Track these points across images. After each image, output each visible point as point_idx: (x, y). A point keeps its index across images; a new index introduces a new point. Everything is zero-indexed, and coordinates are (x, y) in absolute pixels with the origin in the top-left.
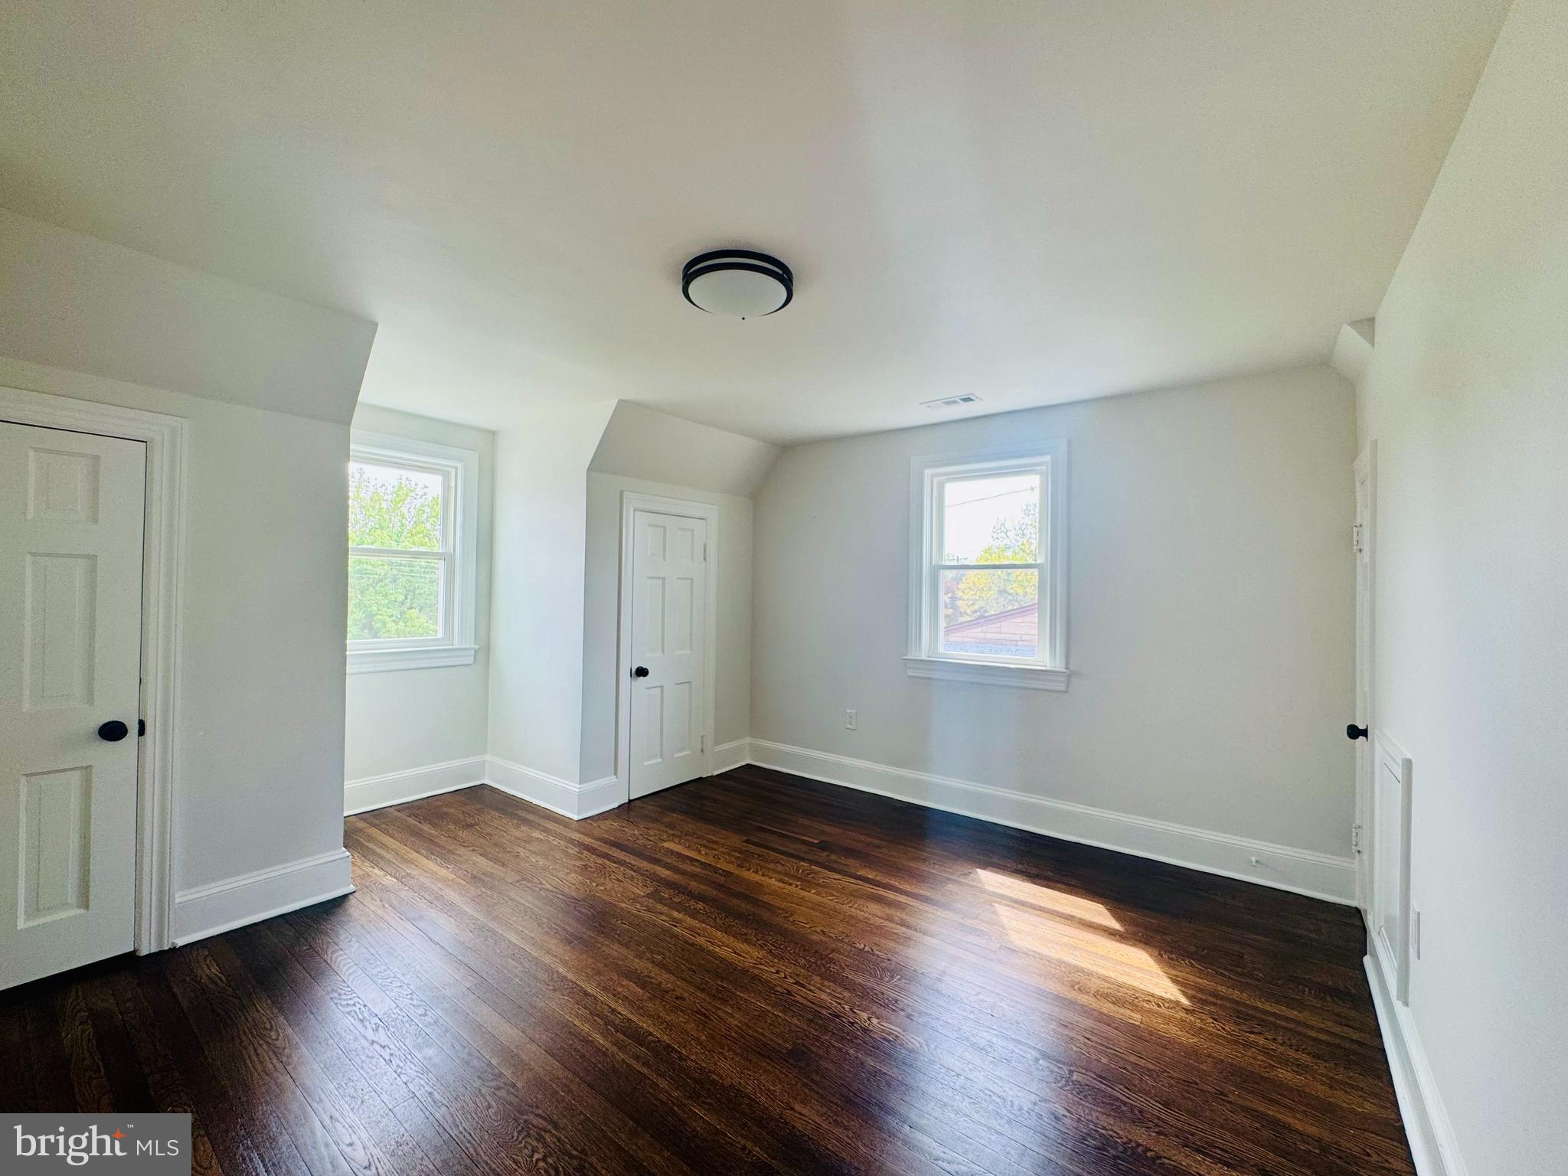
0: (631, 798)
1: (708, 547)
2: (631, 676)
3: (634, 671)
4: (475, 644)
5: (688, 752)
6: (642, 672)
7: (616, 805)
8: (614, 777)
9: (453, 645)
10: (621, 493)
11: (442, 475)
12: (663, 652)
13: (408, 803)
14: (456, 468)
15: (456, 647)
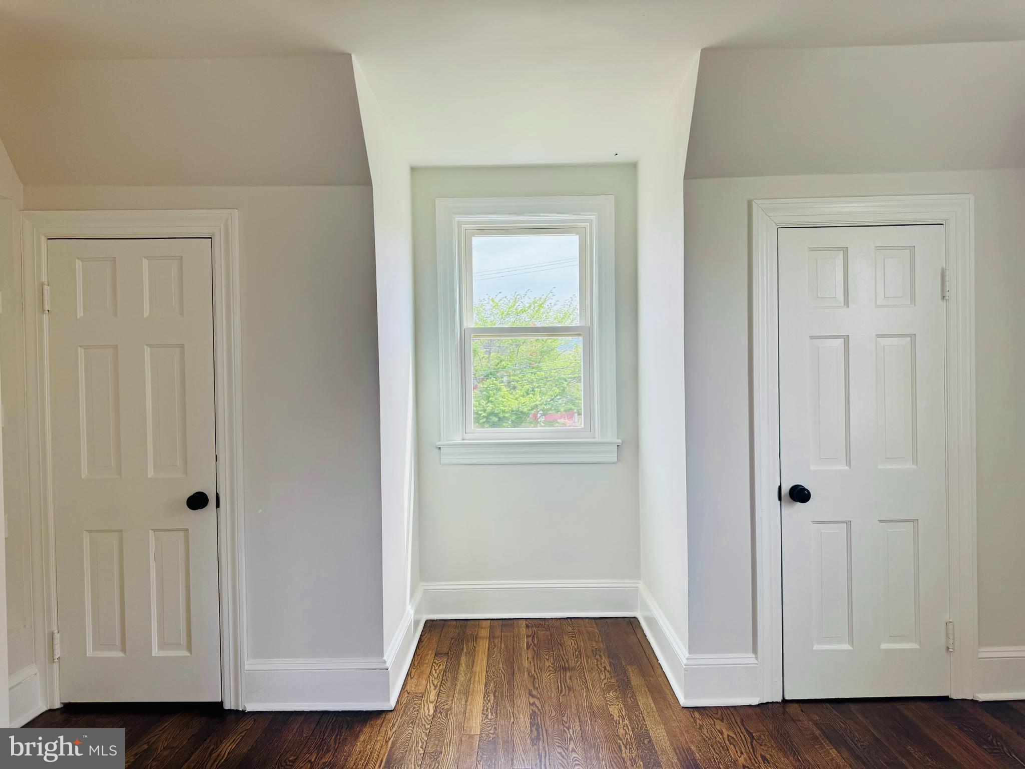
0: (787, 698)
1: (947, 273)
2: (780, 498)
3: (785, 490)
4: (618, 438)
5: (915, 646)
6: (800, 494)
7: (755, 701)
8: (752, 655)
9: (594, 438)
10: (750, 204)
11: (577, 234)
12: (848, 462)
13: (545, 619)
14: (591, 221)
15: (597, 440)
